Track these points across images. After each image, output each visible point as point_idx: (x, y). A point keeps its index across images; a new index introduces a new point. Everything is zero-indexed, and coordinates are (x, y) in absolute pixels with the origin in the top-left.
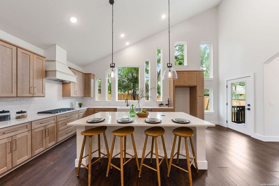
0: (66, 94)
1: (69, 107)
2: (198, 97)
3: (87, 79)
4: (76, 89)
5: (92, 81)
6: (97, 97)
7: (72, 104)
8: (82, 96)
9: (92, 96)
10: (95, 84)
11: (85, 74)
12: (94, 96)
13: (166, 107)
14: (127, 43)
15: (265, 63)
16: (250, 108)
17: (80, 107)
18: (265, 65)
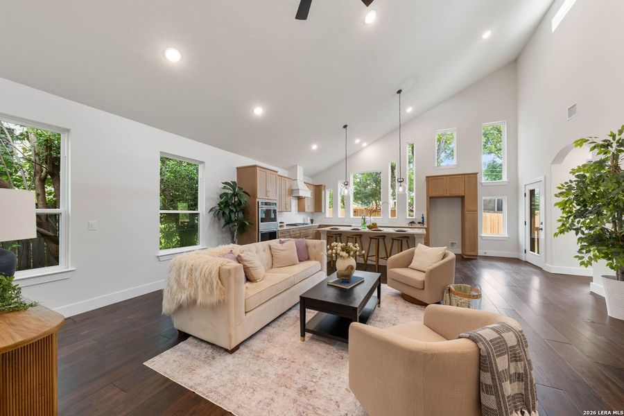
0: (301, 209)
1: (302, 222)
2: (466, 213)
3: (318, 190)
4: (309, 205)
5: (323, 192)
6: (328, 211)
7: (304, 219)
8: (313, 211)
9: (323, 211)
10: (327, 196)
11: (316, 186)
12: (325, 211)
13: (419, 226)
14: (365, 145)
15: (554, 162)
16: (542, 226)
17: (312, 223)
18: (553, 165)
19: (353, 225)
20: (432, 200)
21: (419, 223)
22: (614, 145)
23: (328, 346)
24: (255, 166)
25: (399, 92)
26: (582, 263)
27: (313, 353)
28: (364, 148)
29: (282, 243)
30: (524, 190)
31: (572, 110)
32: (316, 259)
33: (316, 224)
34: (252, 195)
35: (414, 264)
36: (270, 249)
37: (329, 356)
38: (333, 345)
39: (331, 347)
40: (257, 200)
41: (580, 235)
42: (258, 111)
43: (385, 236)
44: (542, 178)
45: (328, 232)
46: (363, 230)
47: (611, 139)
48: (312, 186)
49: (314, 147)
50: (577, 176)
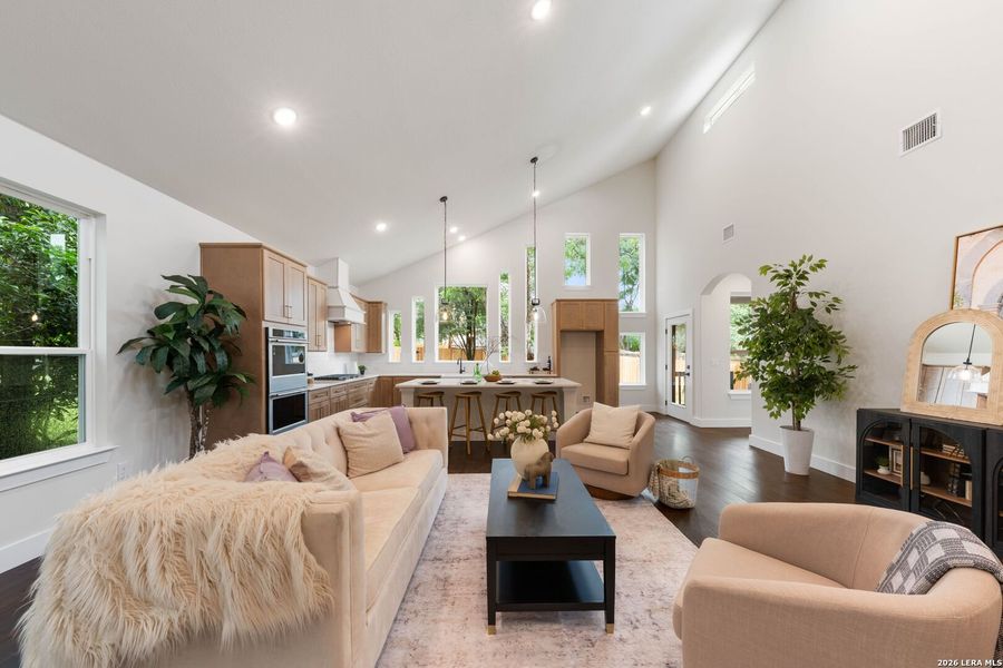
0: (342, 347)
1: (343, 373)
2: (606, 354)
3: (374, 310)
4: (357, 337)
5: (383, 316)
6: (392, 353)
9: (383, 351)
10: (387, 325)
11: (369, 303)
12: (387, 350)
13: (545, 374)
14: (462, 238)
15: (703, 293)
16: (690, 371)
17: (362, 373)
18: (704, 297)
19: (443, 375)
20: (565, 335)
21: (545, 369)
22: (794, 276)
23: (547, 625)
24: (258, 247)
25: (534, 160)
26: (772, 414)
27: (533, 654)
28: (460, 243)
29: (355, 418)
30: (664, 325)
31: (729, 232)
32: (430, 446)
33: (371, 375)
34: (251, 311)
35: (594, 435)
36: (339, 436)
37: (567, 649)
38: (555, 621)
39: (556, 626)
40: (264, 325)
41: (760, 381)
42: (286, 118)
43: (519, 393)
44: (689, 311)
45: (417, 389)
46: (479, 385)
47: (792, 269)
48: (363, 304)
49: (381, 227)
50: (757, 310)
